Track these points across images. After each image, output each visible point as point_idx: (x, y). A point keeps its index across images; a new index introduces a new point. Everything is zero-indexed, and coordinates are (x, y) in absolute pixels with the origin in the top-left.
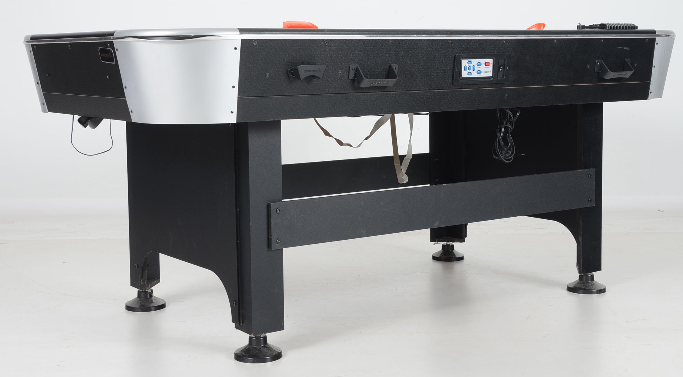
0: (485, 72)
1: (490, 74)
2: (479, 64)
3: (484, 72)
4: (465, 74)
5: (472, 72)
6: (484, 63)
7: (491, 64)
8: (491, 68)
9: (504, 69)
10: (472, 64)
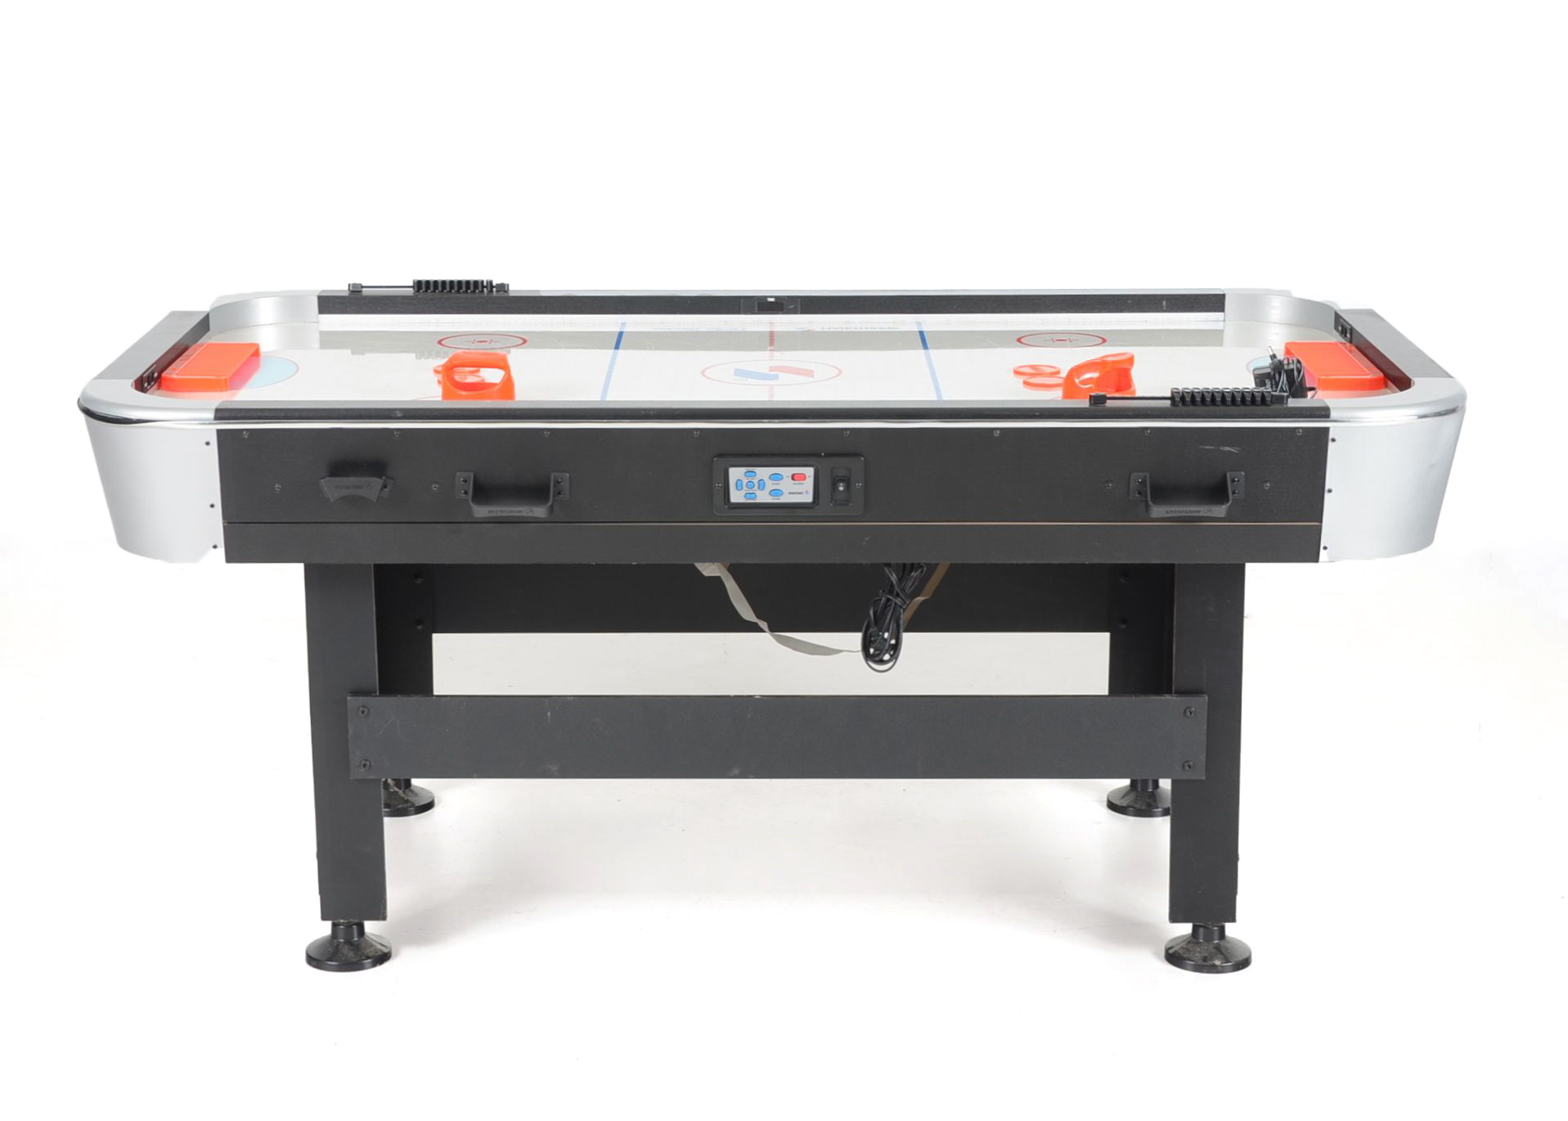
0: (794, 493)
1: (808, 498)
2: (776, 477)
3: (790, 493)
4: (736, 497)
5: (758, 493)
6: (790, 475)
7: (810, 476)
8: (808, 485)
9: (848, 488)
10: (759, 477)
